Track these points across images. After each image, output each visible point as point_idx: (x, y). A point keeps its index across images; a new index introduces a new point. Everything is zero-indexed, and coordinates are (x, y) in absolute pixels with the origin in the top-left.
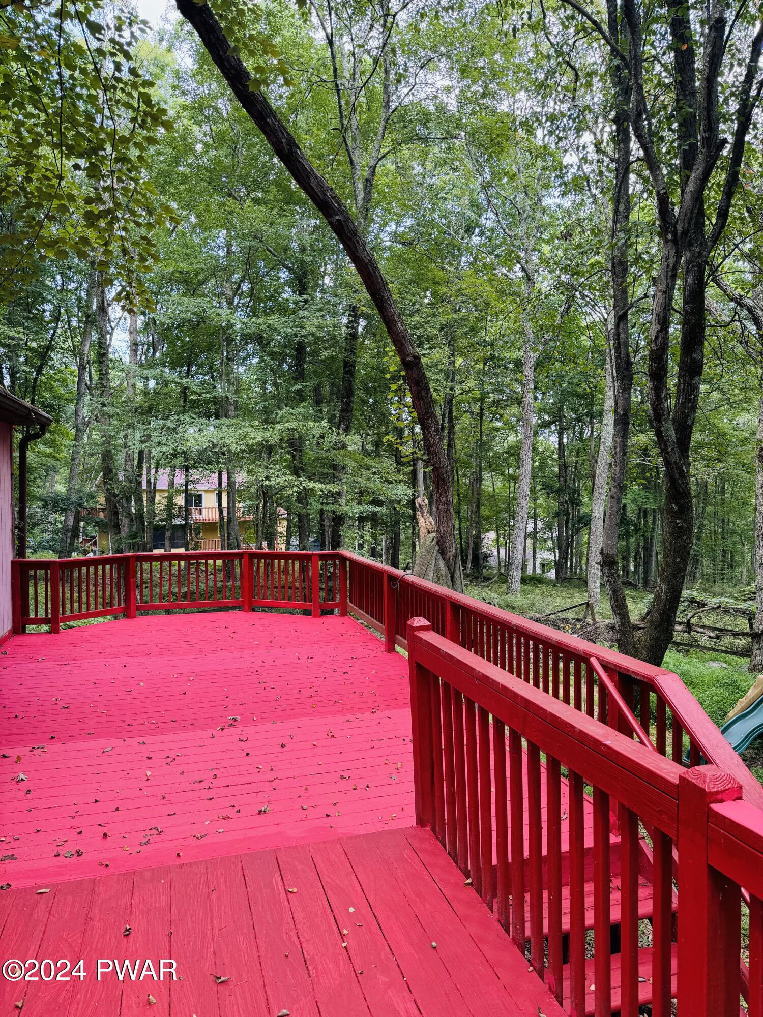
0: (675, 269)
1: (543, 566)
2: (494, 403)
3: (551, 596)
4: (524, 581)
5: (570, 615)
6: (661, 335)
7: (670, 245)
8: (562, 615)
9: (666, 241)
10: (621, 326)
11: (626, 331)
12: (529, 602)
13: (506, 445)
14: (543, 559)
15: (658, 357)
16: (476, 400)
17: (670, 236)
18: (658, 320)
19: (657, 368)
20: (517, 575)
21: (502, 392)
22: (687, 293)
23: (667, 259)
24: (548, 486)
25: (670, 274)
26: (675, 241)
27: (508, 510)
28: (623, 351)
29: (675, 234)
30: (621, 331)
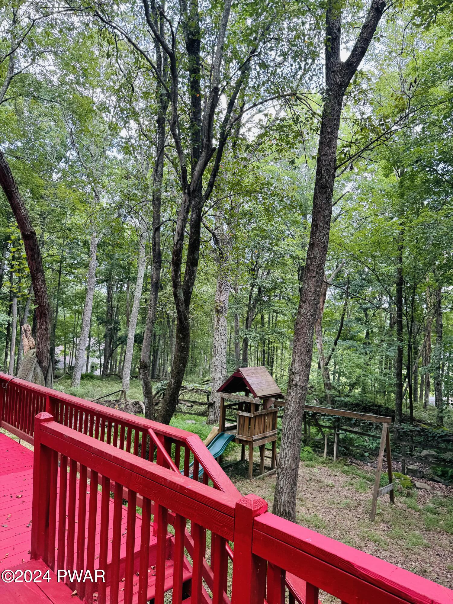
0: (188, 209)
1: (92, 367)
2: (69, 265)
3: (99, 386)
4: (82, 377)
5: (111, 398)
6: (179, 242)
7: (186, 196)
8: (106, 399)
9: (185, 193)
10: (157, 234)
11: (159, 237)
12: (86, 391)
13: (74, 292)
14: (93, 363)
15: (177, 253)
16: (57, 262)
17: (186, 191)
18: (179, 234)
19: (176, 259)
20: (78, 374)
21: (74, 259)
22: (193, 222)
23: (185, 203)
24: (100, 319)
25: (186, 211)
26: (189, 194)
27: (73, 332)
28: (157, 247)
29: (189, 190)
30: (156, 236)
